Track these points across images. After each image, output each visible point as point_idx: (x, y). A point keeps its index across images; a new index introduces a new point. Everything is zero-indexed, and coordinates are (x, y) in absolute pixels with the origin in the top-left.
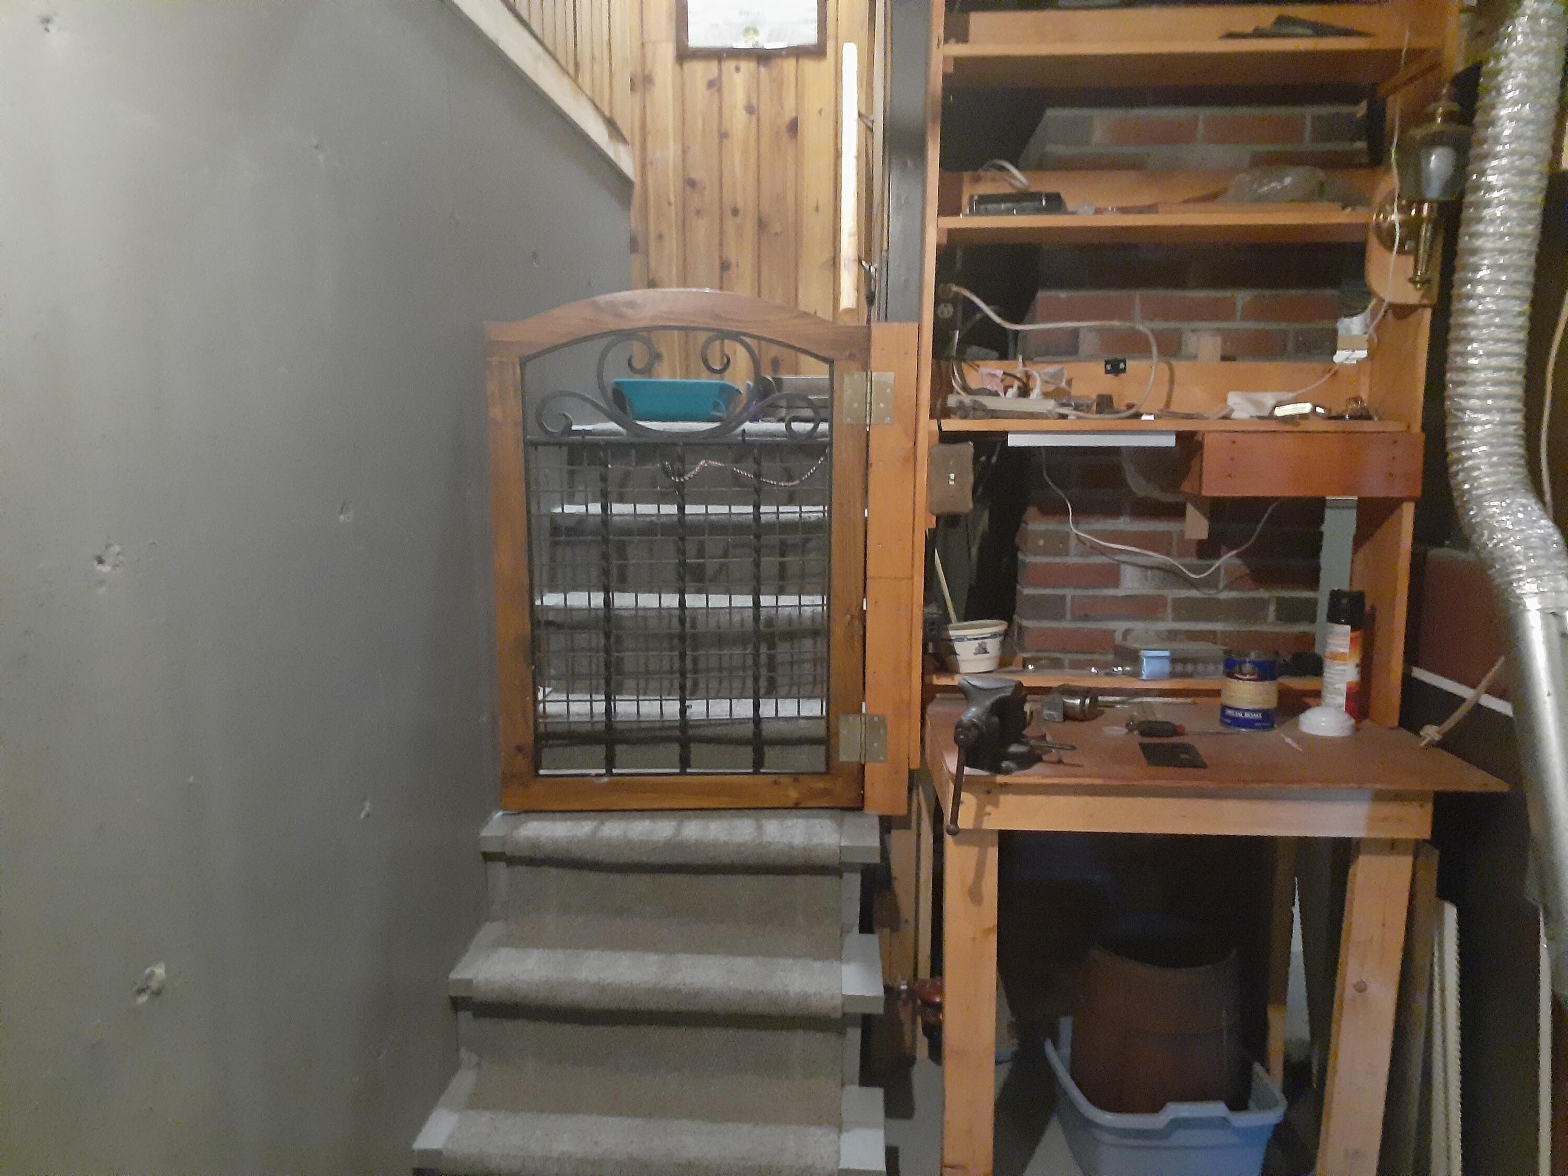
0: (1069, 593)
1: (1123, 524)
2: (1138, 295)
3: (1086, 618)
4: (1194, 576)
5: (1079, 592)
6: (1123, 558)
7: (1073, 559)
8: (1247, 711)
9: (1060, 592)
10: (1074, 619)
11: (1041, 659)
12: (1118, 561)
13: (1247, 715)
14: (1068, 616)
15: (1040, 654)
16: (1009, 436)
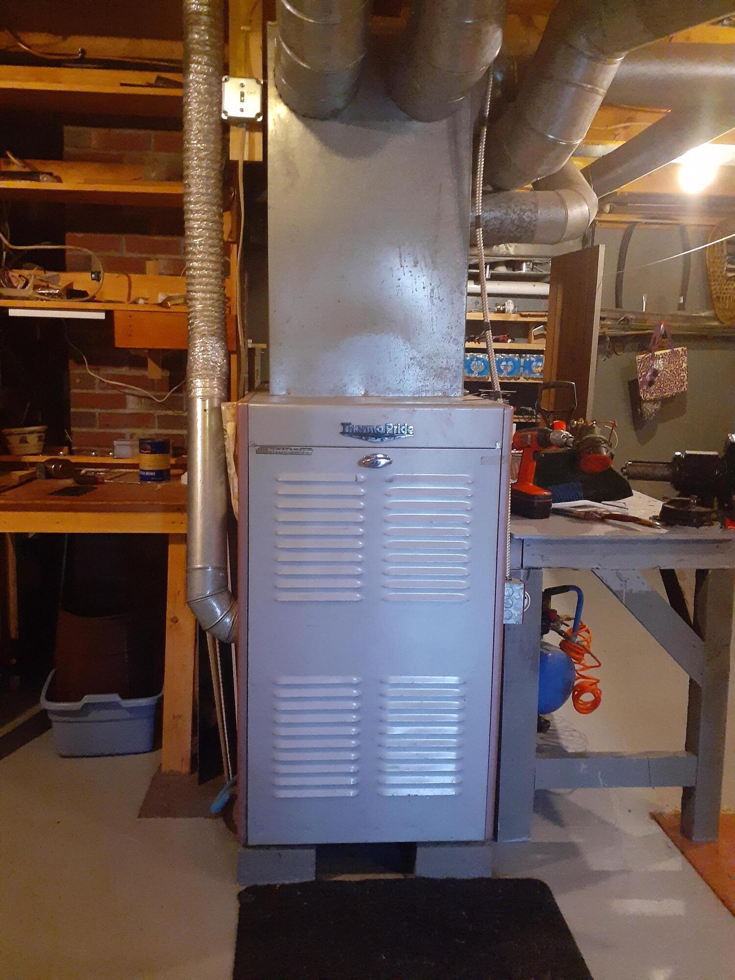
0: (97, 411)
1: (125, 371)
2: (123, 238)
3: (108, 426)
4: (159, 401)
5: (104, 411)
6: (127, 391)
7: (97, 391)
8: (148, 471)
9: (92, 411)
10: (100, 427)
11: (83, 450)
12: (123, 392)
13: (147, 473)
14: (98, 425)
15: (83, 448)
16: (10, 310)
